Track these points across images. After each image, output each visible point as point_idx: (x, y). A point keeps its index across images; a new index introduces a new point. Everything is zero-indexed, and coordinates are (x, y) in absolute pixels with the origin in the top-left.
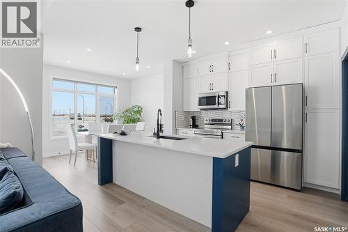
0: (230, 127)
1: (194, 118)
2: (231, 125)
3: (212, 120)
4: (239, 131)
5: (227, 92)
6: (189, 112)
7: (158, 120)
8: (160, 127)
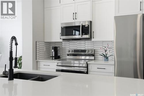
0: (93, 58)
1: (56, 49)
2: (93, 55)
3: (75, 51)
4: (103, 62)
5: (91, 22)
6: (50, 43)
7: (11, 53)
8: (14, 61)
